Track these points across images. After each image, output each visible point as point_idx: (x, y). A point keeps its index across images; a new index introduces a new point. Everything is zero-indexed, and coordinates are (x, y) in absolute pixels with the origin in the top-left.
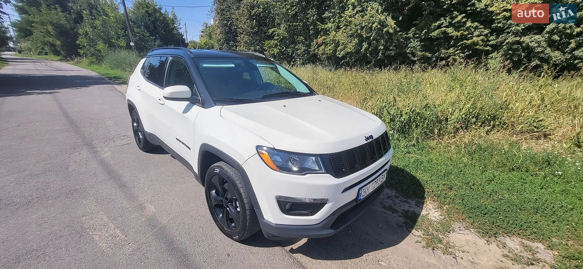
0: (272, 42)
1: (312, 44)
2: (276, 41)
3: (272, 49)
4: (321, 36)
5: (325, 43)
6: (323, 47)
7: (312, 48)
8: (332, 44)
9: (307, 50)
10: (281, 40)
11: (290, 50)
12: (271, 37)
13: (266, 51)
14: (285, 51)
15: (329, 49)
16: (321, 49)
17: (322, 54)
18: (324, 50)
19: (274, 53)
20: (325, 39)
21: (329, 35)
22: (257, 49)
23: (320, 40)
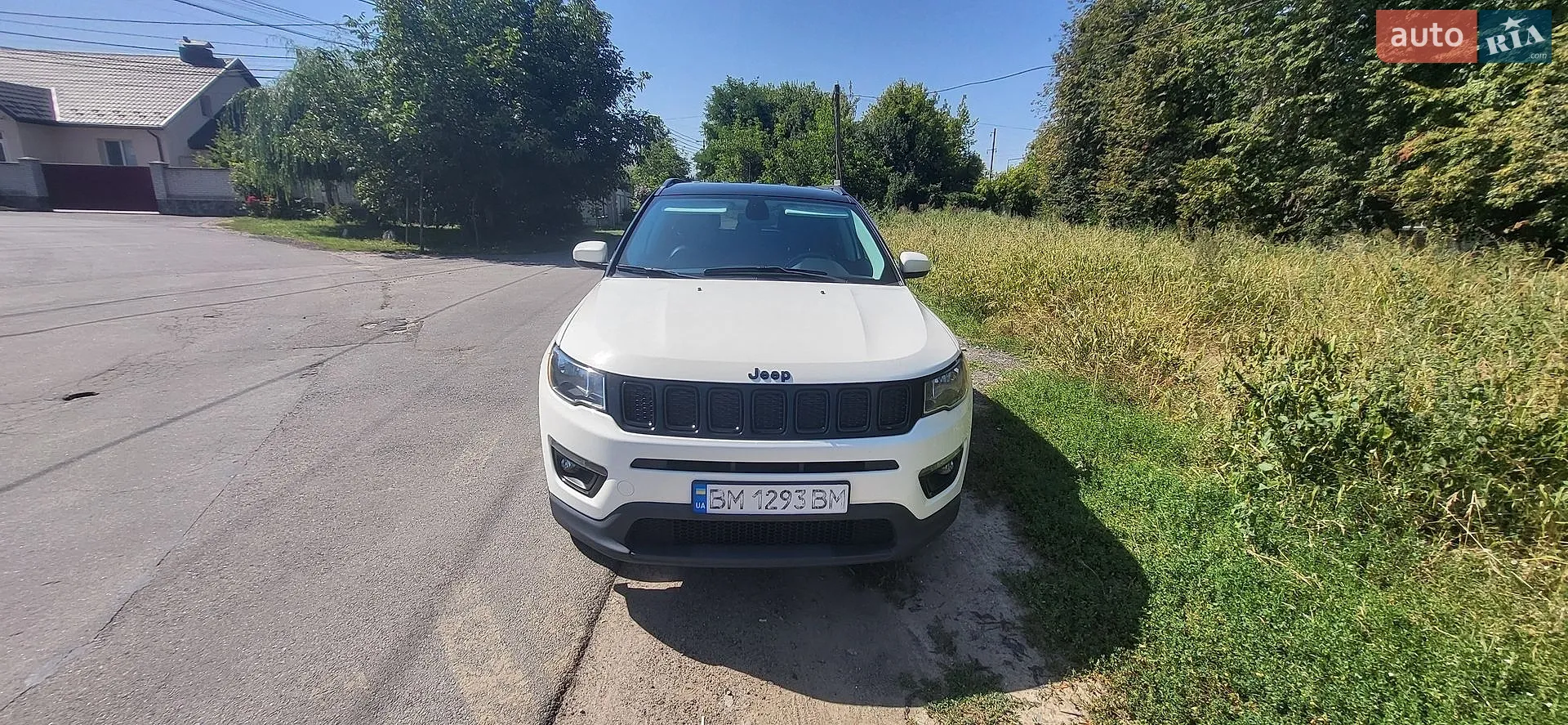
0: (1213, 162)
1: (1374, 161)
2: (1228, 160)
3: (1207, 183)
4: (1423, 130)
5: (1436, 158)
6: (1422, 170)
7: (1372, 176)
8: (1469, 157)
9: (1347, 185)
10: (1250, 154)
11: (1275, 188)
12: (1212, 147)
13: (1186, 191)
14: (1257, 188)
15: (1452, 179)
16: (1411, 177)
17: (1415, 198)
18: (1425, 182)
19: (1212, 196)
20: (1435, 142)
21: (1458, 123)
22: (1157, 185)
23: (1412, 145)
